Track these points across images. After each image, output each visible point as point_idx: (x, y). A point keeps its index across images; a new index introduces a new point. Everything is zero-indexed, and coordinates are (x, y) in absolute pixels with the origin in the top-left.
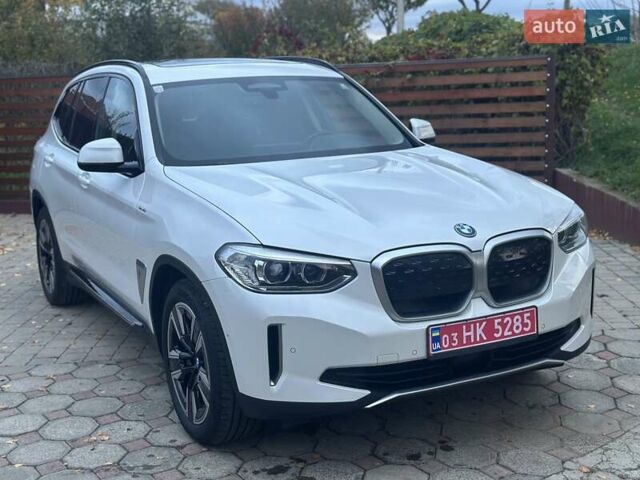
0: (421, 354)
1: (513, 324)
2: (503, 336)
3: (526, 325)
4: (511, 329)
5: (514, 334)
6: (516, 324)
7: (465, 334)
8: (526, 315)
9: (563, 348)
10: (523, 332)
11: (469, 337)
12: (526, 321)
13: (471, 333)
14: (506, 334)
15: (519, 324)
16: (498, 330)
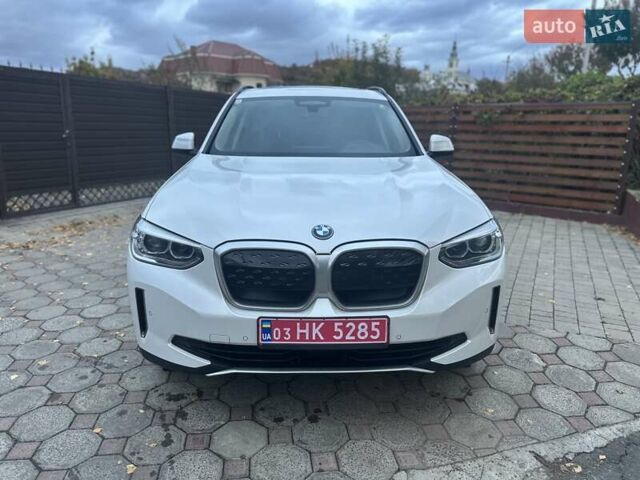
0: (252, 341)
1: (357, 330)
2: (343, 339)
3: (375, 333)
4: (355, 334)
5: (357, 339)
6: (361, 331)
7: (299, 331)
8: (374, 324)
9: (433, 360)
10: (369, 339)
11: (303, 335)
12: (373, 329)
13: (306, 331)
14: (348, 337)
15: (365, 330)
16: (338, 334)
